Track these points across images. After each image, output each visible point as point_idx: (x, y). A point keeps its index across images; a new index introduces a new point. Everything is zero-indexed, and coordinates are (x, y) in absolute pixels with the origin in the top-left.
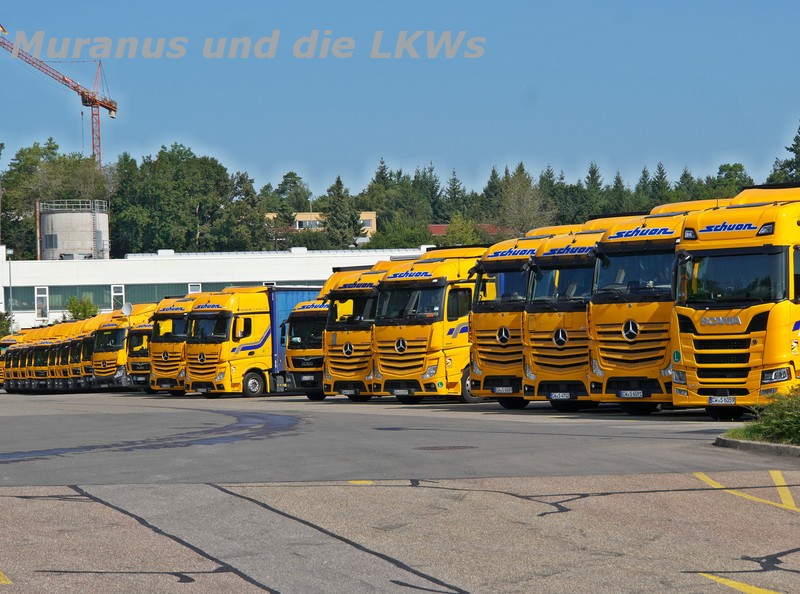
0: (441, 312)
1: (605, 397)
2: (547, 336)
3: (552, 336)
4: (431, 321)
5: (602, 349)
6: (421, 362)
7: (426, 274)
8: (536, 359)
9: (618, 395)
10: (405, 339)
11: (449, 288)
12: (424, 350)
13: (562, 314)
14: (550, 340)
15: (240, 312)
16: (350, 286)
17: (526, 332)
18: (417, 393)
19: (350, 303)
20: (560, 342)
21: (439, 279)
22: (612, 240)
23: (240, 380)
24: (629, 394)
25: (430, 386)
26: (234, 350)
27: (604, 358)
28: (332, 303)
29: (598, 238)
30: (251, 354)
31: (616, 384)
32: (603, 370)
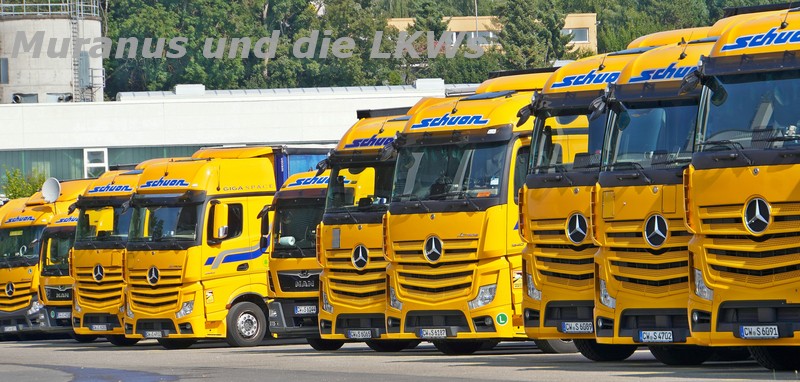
0: (502, 187)
1: (716, 337)
2: (633, 229)
3: (642, 228)
4: (484, 204)
5: (710, 251)
6: (468, 279)
7: (477, 119)
8: (616, 270)
9: (738, 335)
10: (441, 236)
11: (518, 144)
12: (472, 256)
13: (659, 187)
14: (639, 235)
15: (221, 192)
16: (364, 143)
17: (599, 222)
18: (461, 335)
19: (370, 173)
20: (656, 239)
21: (500, 128)
22: (728, 53)
23: (222, 315)
24: (753, 332)
25: (483, 322)
26: (210, 261)
27: (714, 267)
28: (335, 174)
29: (707, 50)
30: (242, 268)
31: (734, 314)
32: (713, 289)
